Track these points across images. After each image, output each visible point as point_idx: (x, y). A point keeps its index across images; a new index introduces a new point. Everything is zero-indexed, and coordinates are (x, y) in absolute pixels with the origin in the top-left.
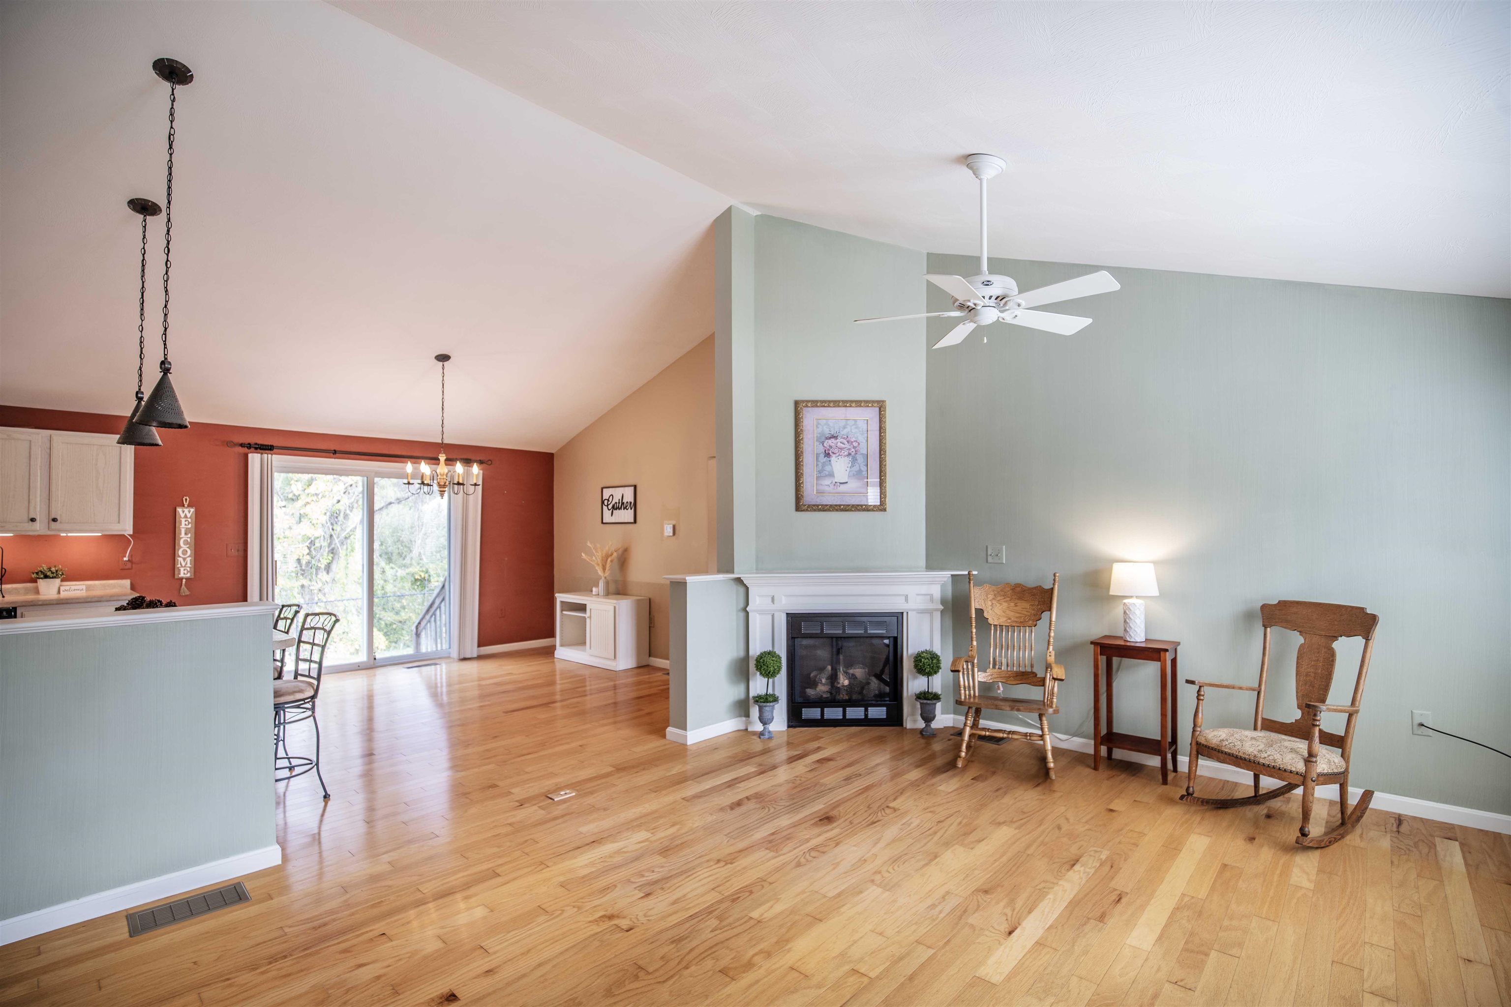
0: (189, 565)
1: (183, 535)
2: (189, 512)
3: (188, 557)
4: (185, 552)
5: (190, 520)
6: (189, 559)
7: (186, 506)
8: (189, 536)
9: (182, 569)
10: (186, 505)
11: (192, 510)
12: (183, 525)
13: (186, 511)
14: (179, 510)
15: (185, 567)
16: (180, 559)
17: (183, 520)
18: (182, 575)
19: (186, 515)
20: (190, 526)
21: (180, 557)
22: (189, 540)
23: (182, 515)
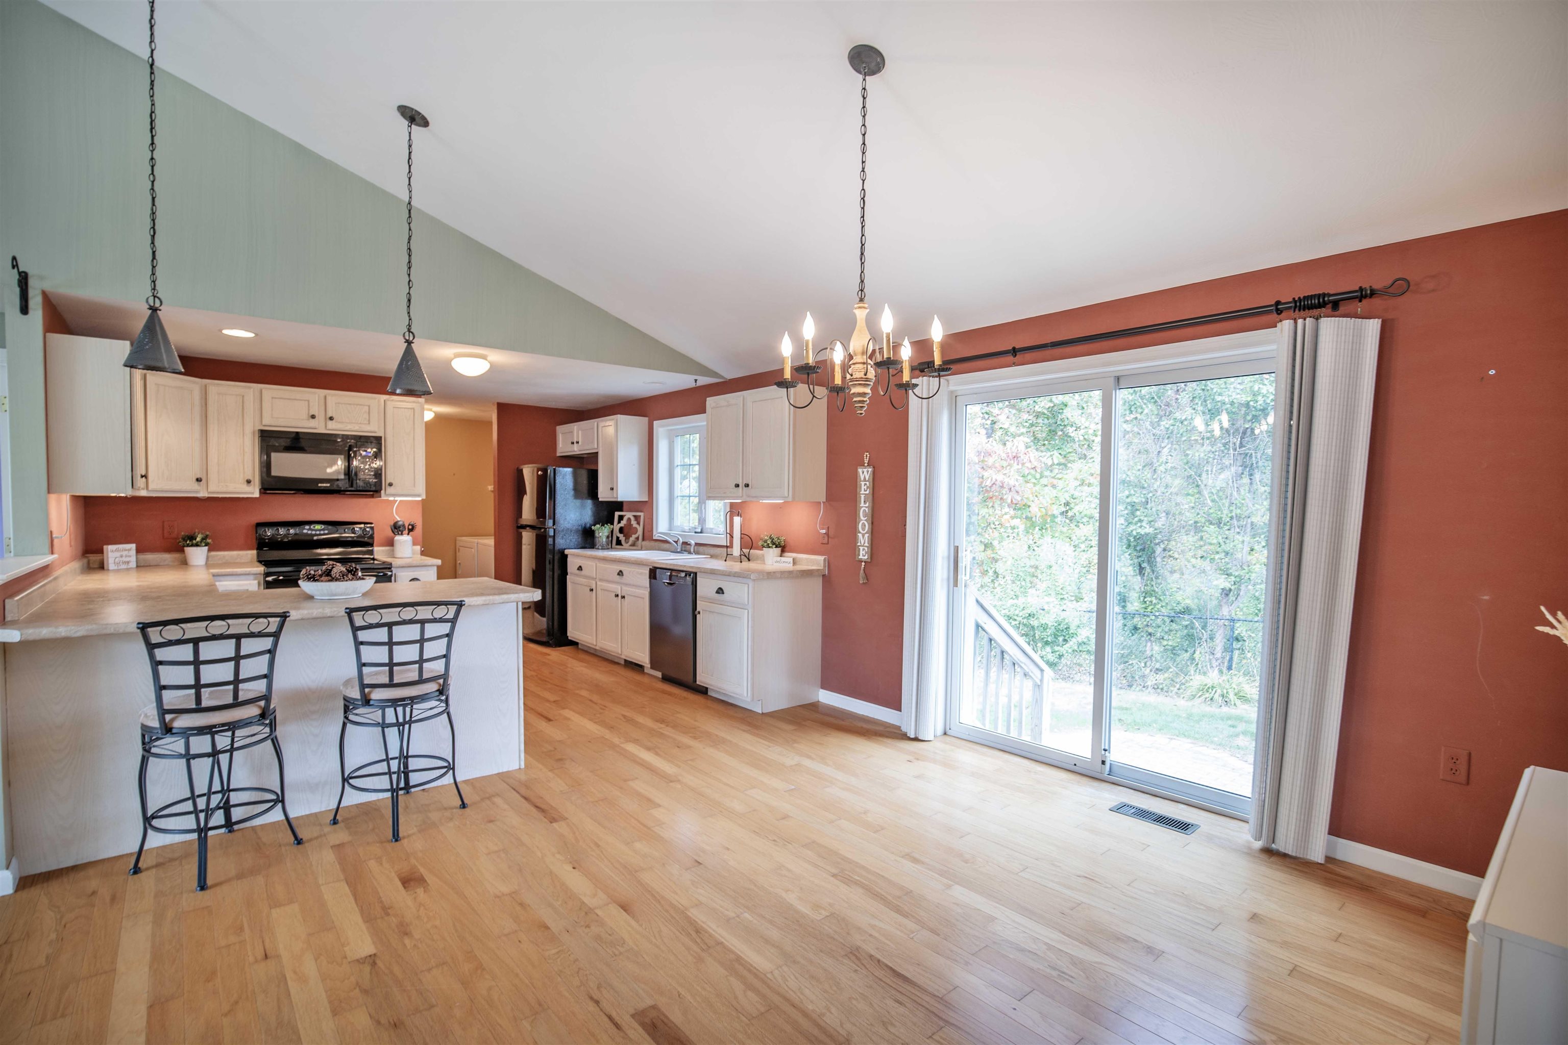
0: (866, 544)
1: (862, 504)
2: (868, 472)
3: (866, 533)
4: (864, 525)
5: (868, 483)
6: (866, 536)
7: (866, 465)
8: (867, 505)
9: (861, 548)
10: (866, 461)
11: (870, 470)
12: (863, 492)
13: (865, 470)
14: (860, 470)
15: (863, 546)
16: (860, 535)
17: (863, 483)
18: (861, 557)
19: (865, 474)
20: (867, 492)
21: (860, 533)
22: (867, 509)
23: (862, 479)
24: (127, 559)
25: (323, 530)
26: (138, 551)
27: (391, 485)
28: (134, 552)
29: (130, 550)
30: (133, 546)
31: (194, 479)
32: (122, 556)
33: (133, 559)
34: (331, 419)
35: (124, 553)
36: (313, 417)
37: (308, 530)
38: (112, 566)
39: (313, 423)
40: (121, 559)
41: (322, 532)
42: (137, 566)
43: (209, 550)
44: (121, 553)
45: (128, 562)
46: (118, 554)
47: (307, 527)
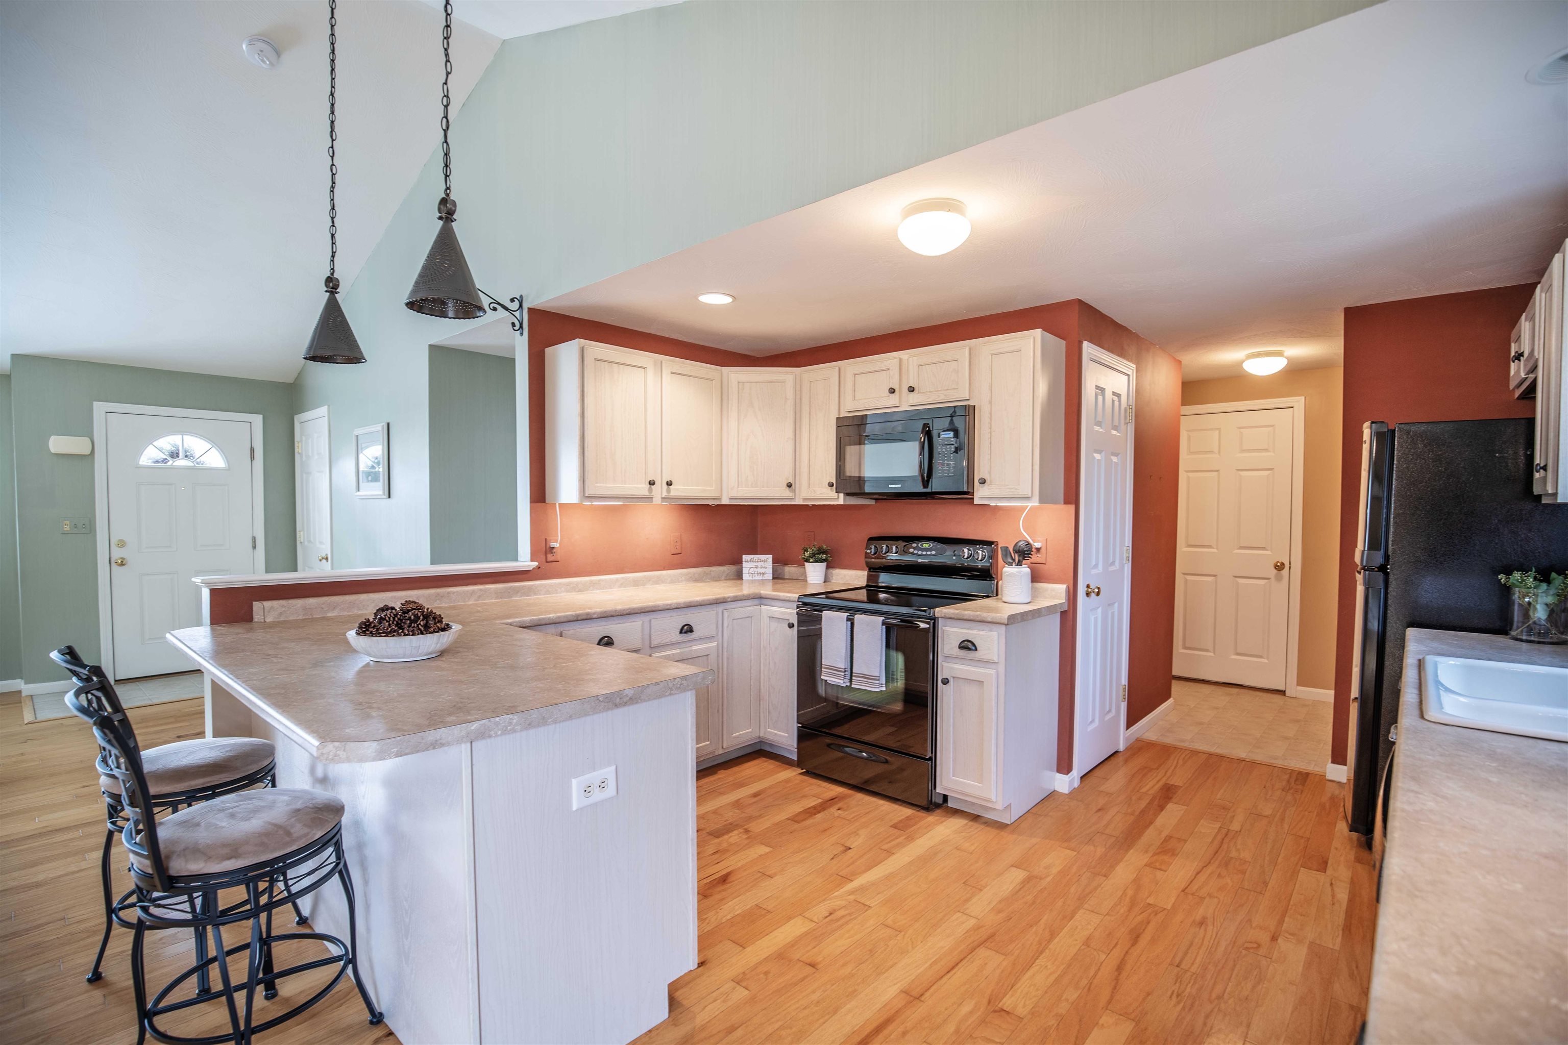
24: (763, 570)
25: (930, 550)
26: (774, 561)
27: (983, 482)
28: (770, 564)
29: (765, 561)
30: (770, 557)
31: (786, 484)
32: (757, 567)
33: (770, 570)
34: (911, 389)
35: (759, 564)
36: (892, 391)
37: (915, 548)
38: (745, 577)
39: (893, 400)
40: (756, 570)
41: (929, 553)
42: (774, 578)
43: (828, 567)
44: (757, 564)
45: (763, 574)
46: (753, 564)
47: (914, 545)
